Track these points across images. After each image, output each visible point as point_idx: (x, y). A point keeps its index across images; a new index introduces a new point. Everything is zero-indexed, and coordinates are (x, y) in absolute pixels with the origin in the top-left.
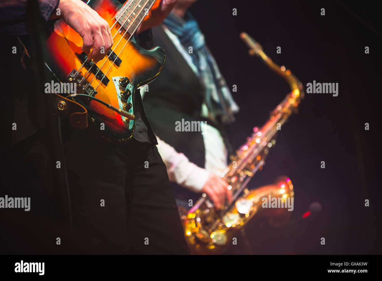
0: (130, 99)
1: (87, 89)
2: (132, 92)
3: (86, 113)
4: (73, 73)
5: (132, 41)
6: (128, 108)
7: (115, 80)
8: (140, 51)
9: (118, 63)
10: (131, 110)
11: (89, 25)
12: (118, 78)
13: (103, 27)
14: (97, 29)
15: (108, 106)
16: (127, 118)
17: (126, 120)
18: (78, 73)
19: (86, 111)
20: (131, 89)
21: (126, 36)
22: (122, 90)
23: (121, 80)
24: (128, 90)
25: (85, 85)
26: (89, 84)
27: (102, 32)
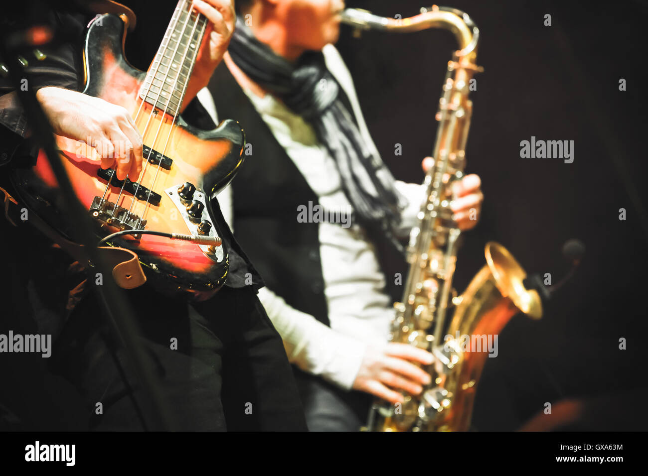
0: (205, 214)
1: (127, 222)
2: (204, 203)
3: (136, 260)
4: (96, 203)
5: (181, 124)
6: (206, 229)
7: (171, 194)
8: (199, 135)
9: (166, 164)
10: (212, 231)
11: (96, 122)
12: (175, 190)
13: (119, 120)
14: (111, 124)
15: (170, 236)
16: (209, 246)
17: (209, 249)
18: (104, 201)
19: (136, 256)
20: (203, 200)
21: (166, 119)
22: (187, 204)
23: (180, 190)
24: (198, 202)
25: (122, 215)
26: (128, 212)
27: (121, 127)
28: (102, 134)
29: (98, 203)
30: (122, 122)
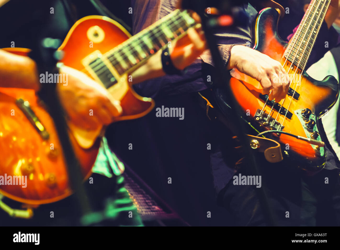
0: (315, 127)
1: (274, 125)
2: (315, 121)
3: (279, 147)
5: (305, 75)
6: (315, 137)
7: (298, 113)
8: (314, 83)
9: (297, 97)
10: (318, 138)
11: (263, 69)
12: (300, 111)
13: (276, 68)
14: (272, 70)
15: (297, 137)
16: (317, 146)
17: (317, 148)
18: (263, 112)
19: (279, 145)
20: (314, 119)
21: (298, 71)
22: (306, 121)
23: (303, 112)
24: (312, 120)
25: (272, 121)
26: (275, 120)
27: (277, 72)
28: (266, 75)
29: (259, 113)
30: (278, 70)
